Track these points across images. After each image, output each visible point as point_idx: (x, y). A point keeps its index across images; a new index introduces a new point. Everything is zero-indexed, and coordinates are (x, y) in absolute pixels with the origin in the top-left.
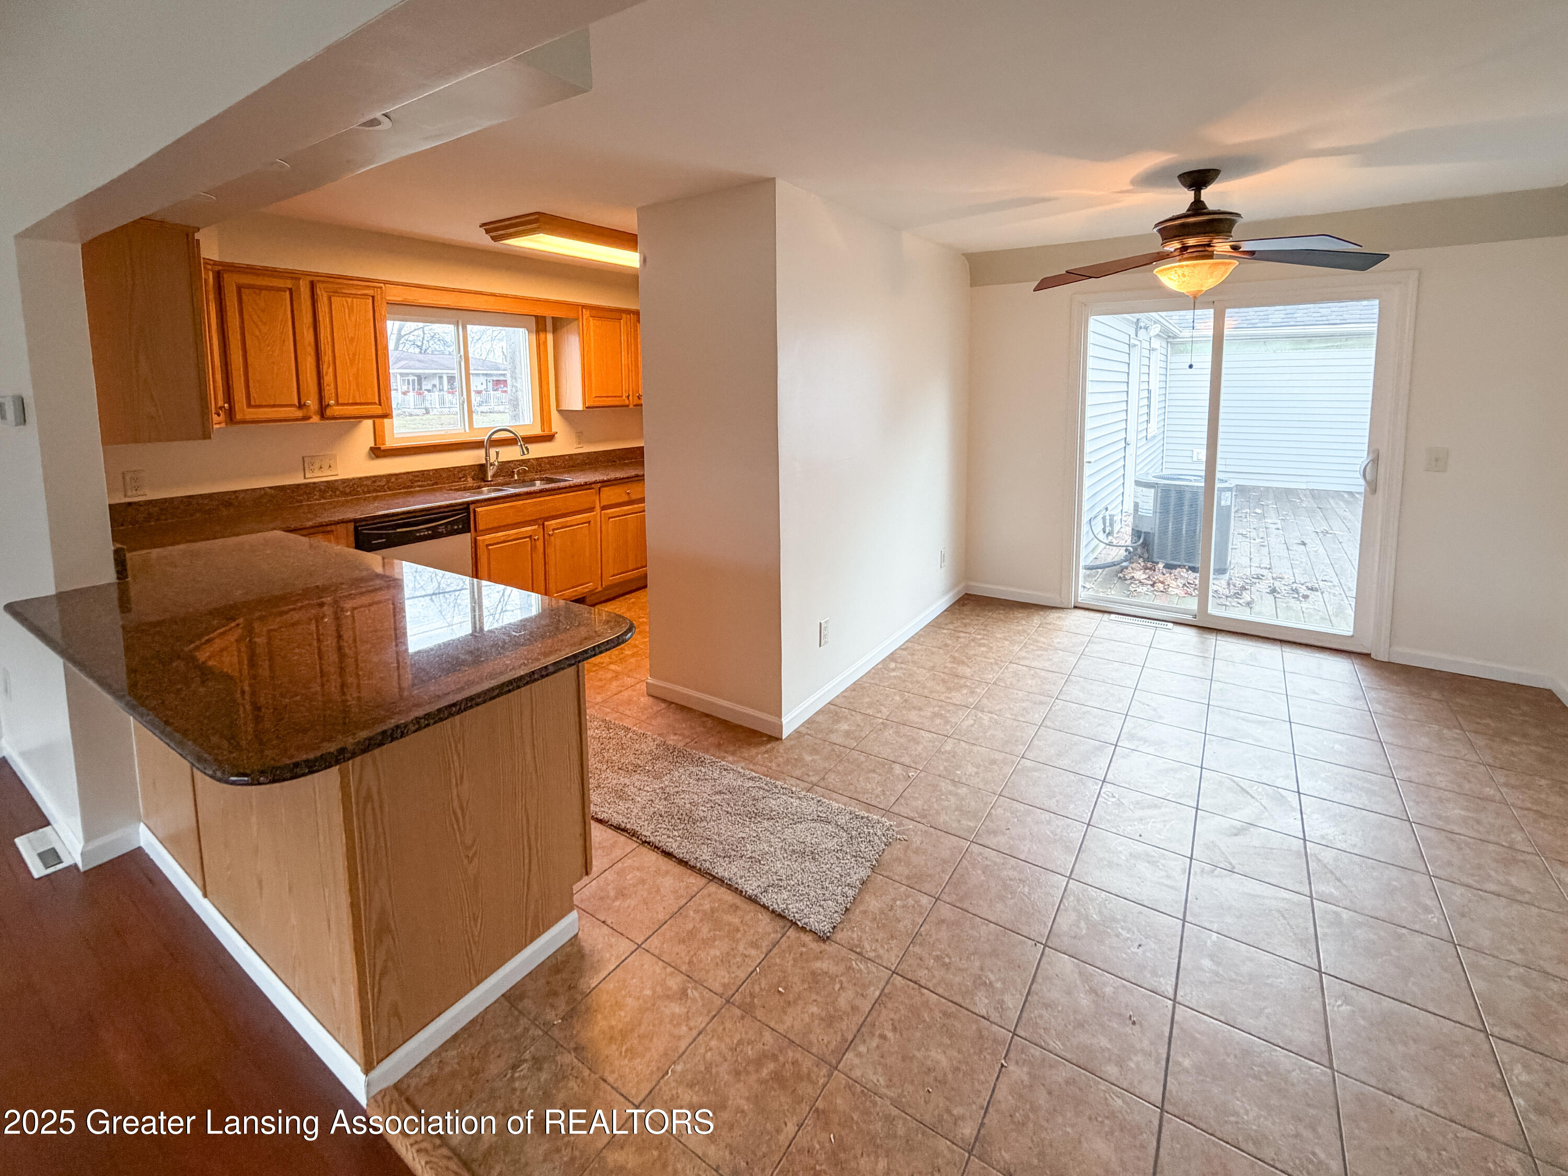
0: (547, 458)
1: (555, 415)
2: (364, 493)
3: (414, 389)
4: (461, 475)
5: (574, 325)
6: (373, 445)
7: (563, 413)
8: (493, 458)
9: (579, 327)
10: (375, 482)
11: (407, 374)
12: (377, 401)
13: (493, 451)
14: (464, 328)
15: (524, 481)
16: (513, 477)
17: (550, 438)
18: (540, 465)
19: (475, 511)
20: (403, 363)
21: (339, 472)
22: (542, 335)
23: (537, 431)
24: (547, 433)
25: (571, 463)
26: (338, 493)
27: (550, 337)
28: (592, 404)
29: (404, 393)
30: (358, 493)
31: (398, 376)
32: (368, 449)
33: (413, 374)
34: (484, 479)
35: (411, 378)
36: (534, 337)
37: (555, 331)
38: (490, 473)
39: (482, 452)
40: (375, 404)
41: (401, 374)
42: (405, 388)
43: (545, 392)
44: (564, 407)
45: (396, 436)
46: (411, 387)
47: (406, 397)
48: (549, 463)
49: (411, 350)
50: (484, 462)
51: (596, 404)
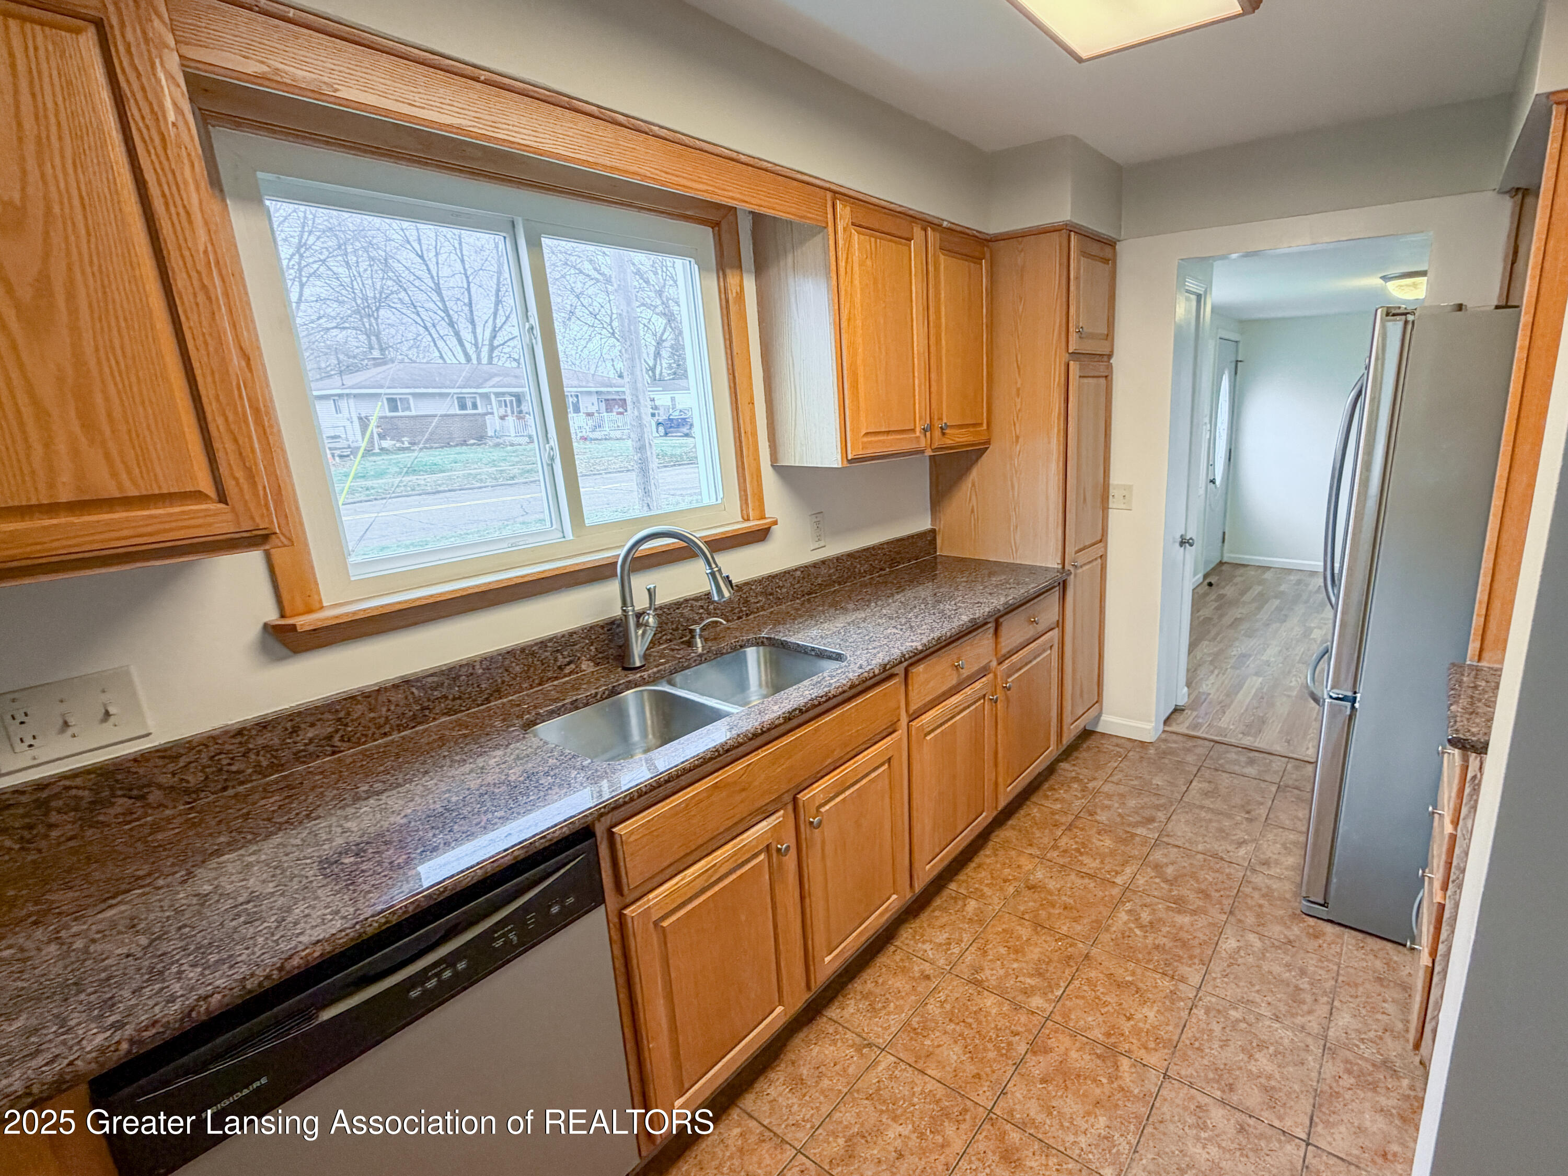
0: (759, 581)
1: (768, 477)
2: (261, 771)
3: (513, 413)
4: (561, 661)
5: (812, 250)
6: (272, 616)
7: (786, 473)
8: (640, 602)
9: (826, 252)
10: (295, 730)
11: (503, 394)
12: (205, 484)
13: (640, 583)
14: (535, 245)
15: (720, 654)
16: (690, 644)
17: (761, 535)
18: (746, 602)
19: (611, 835)
20: (497, 379)
21: (151, 725)
22: (733, 279)
23: (733, 523)
24: (753, 524)
25: (807, 587)
26: (155, 796)
27: (750, 285)
28: (860, 452)
29: (502, 418)
30: (237, 777)
31: (493, 397)
32: (253, 631)
33: (511, 394)
34: (622, 658)
35: (508, 399)
36: (713, 283)
37: (760, 269)
38: (638, 648)
39: (612, 588)
40: (198, 496)
41: (497, 395)
42: (502, 411)
43: (745, 426)
44: (793, 458)
45: (355, 575)
46: (509, 409)
47: (505, 423)
48: (766, 594)
49: (507, 365)
50: (617, 612)
51: (870, 452)
